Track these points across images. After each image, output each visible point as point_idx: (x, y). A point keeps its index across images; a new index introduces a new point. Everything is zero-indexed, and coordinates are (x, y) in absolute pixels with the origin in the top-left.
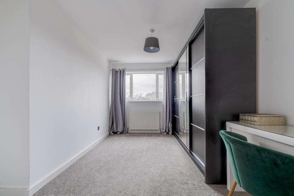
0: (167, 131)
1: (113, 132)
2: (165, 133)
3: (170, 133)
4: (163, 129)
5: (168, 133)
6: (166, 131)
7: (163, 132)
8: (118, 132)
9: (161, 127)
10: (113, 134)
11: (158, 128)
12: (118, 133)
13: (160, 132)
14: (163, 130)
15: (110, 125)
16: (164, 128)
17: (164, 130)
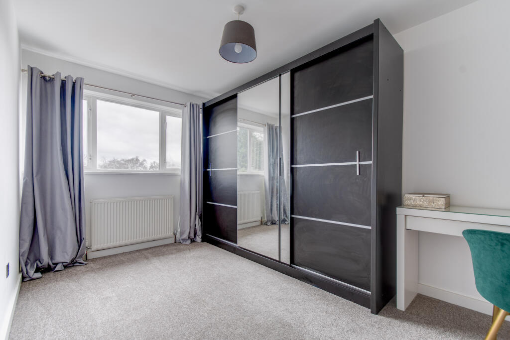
0: (192, 235)
1: (38, 270)
2: (189, 241)
3: (199, 239)
4: (182, 233)
5: (193, 241)
6: (189, 237)
7: (184, 240)
8: (56, 264)
9: (179, 230)
10: (39, 275)
11: (171, 234)
12: (59, 267)
13: (174, 242)
14: (181, 236)
15: (22, 251)
16: (185, 231)
17: (185, 236)
